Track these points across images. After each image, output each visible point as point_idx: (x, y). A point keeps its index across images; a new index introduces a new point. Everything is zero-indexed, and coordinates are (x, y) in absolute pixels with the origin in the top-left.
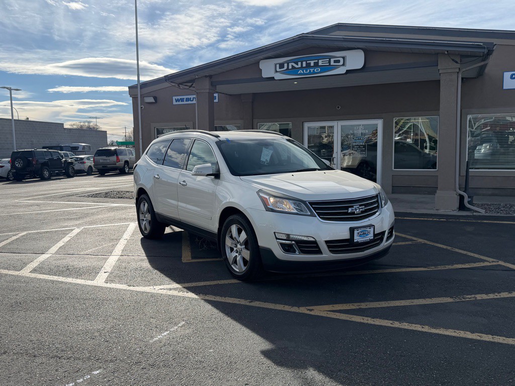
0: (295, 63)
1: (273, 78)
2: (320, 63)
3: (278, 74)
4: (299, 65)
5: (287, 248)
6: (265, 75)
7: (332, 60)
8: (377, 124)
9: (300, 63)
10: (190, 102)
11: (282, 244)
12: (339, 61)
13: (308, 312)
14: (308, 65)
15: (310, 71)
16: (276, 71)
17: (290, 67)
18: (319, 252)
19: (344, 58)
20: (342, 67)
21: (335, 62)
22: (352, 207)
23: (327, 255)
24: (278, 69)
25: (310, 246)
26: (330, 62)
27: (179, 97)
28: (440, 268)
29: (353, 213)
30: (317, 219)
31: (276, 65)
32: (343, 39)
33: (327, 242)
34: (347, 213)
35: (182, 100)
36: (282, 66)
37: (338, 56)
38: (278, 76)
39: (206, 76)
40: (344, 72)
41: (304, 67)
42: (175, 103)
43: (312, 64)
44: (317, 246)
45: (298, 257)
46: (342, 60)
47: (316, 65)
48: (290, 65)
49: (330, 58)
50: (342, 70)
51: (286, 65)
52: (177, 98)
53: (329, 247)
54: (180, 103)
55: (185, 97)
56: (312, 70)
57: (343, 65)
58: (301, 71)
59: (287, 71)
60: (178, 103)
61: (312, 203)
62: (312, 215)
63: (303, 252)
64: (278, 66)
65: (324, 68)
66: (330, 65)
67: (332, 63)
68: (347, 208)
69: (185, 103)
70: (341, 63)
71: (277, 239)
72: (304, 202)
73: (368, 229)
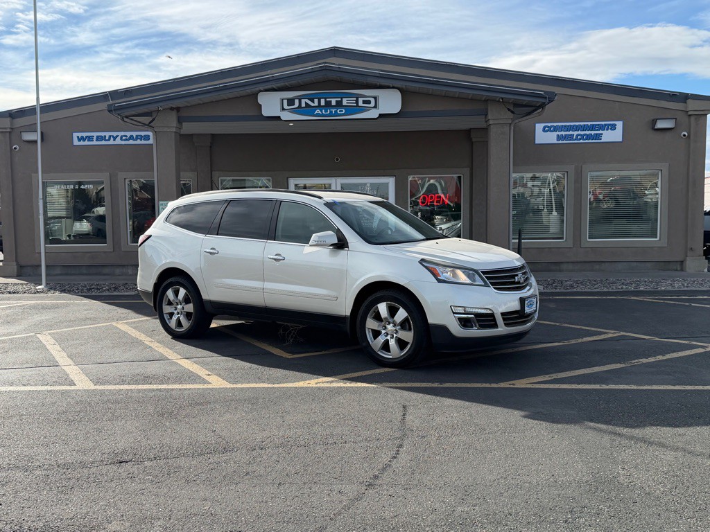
0: (309, 99)
1: (278, 118)
2: (345, 102)
3: (286, 112)
4: (316, 103)
5: (465, 323)
6: (265, 113)
7: (361, 100)
8: (388, 183)
9: (316, 101)
10: (103, 142)
11: (460, 319)
12: (369, 102)
13: (511, 386)
14: (328, 104)
15: (331, 112)
16: (283, 109)
17: (303, 105)
18: (495, 326)
19: (375, 98)
20: (374, 110)
21: (364, 102)
22: (517, 275)
23: (502, 329)
24: (286, 106)
25: (487, 320)
26: (357, 102)
27: (85, 135)
28: (573, 342)
29: (519, 283)
30: (492, 289)
31: (282, 100)
32: (379, 75)
33: (503, 314)
34: (514, 283)
35: (90, 139)
36: (291, 102)
37: (368, 95)
38: (286, 116)
39: (172, 109)
40: (377, 116)
41: (323, 106)
42: (76, 142)
43: (334, 103)
44: (494, 320)
45: (475, 332)
46: (373, 100)
47: (339, 104)
48: (303, 102)
49: (357, 97)
50: (373, 114)
51: (297, 102)
52: (80, 135)
53: (504, 319)
54: (86, 143)
55: (95, 134)
56: (333, 110)
57: (375, 107)
58: (318, 111)
59: (299, 110)
60: (82, 143)
61: (484, 273)
62: (486, 285)
63: (482, 327)
64: (285, 102)
65: (350, 110)
66: (357, 106)
67: (361, 104)
68: (513, 277)
69: (95, 143)
70: (373, 104)
71: (454, 313)
72: (476, 271)
73: (533, 299)
